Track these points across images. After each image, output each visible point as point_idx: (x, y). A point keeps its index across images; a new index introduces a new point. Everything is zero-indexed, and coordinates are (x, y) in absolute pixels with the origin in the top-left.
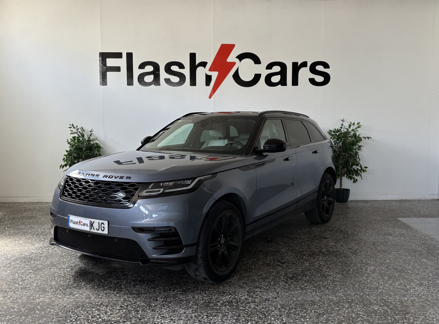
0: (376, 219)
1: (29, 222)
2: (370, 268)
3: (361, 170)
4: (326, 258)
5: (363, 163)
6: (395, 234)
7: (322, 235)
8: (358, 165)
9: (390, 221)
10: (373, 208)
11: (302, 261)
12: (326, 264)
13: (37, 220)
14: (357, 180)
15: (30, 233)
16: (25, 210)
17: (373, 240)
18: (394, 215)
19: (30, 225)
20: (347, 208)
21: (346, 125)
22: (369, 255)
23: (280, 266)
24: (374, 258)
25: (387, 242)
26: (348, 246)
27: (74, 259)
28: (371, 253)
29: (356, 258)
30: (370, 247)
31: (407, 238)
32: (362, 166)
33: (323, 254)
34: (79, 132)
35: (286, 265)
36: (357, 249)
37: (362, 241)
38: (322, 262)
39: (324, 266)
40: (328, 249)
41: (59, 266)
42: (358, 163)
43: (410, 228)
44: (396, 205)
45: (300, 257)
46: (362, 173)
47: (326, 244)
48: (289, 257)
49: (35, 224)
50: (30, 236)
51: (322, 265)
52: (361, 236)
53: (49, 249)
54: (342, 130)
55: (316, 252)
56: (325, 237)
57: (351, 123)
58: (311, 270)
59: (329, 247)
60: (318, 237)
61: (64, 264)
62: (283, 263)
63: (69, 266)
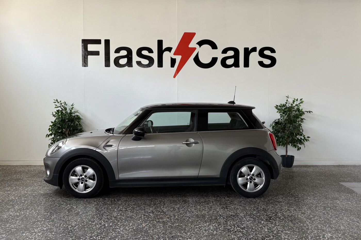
0: (320, 183)
1: (15, 184)
2: (327, 234)
3: (304, 140)
4: (282, 223)
5: (306, 134)
6: (342, 199)
7: (275, 198)
8: (302, 135)
9: (334, 185)
10: (316, 172)
11: (260, 226)
12: (283, 230)
13: (23, 182)
14: (300, 148)
15: (14, 195)
16: (16, 172)
17: (323, 204)
18: (335, 179)
19: (15, 187)
20: (293, 172)
21: (291, 101)
22: (323, 220)
23: (240, 231)
24: (328, 224)
25: (336, 207)
26: (301, 210)
27: (48, 222)
28: (324, 218)
29: (311, 224)
30: (322, 212)
31: (353, 203)
32: (305, 136)
33: (279, 219)
34: (63, 106)
35: (246, 231)
36: (310, 214)
37: (313, 205)
38: (280, 228)
39: (282, 232)
40: (283, 213)
41: (32, 229)
42: (301, 134)
43: (353, 193)
44: (335, 170)
45: (258, 222)
46: (305, 142)
47: (280, 208)
48: (248, 221)
49: (21, 186)
50: (13, 198)
51: (280, 231)
52: (311, 200)
53: (26, 211)
54: (287, 105)
55: (272, 216)
56: (279, 201)
57: (295, 99)
58: (270, 237)
59: (283, 211)
60: (272, 201)
61: (37, 228)
62: (243, 229)
63: (41, 230)
